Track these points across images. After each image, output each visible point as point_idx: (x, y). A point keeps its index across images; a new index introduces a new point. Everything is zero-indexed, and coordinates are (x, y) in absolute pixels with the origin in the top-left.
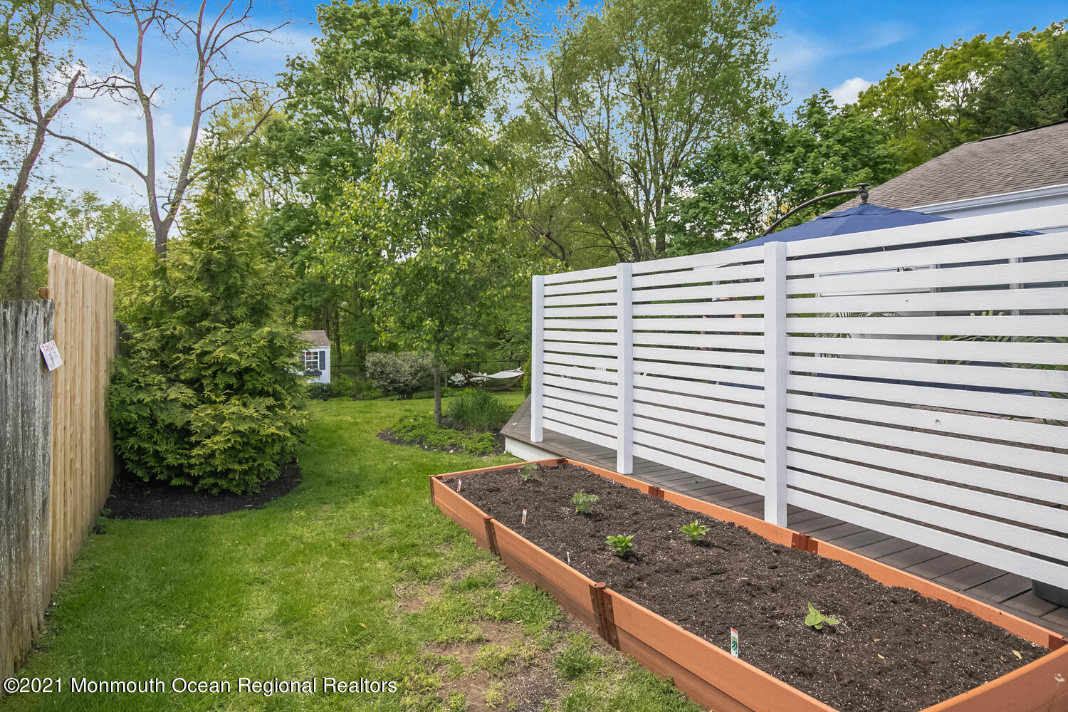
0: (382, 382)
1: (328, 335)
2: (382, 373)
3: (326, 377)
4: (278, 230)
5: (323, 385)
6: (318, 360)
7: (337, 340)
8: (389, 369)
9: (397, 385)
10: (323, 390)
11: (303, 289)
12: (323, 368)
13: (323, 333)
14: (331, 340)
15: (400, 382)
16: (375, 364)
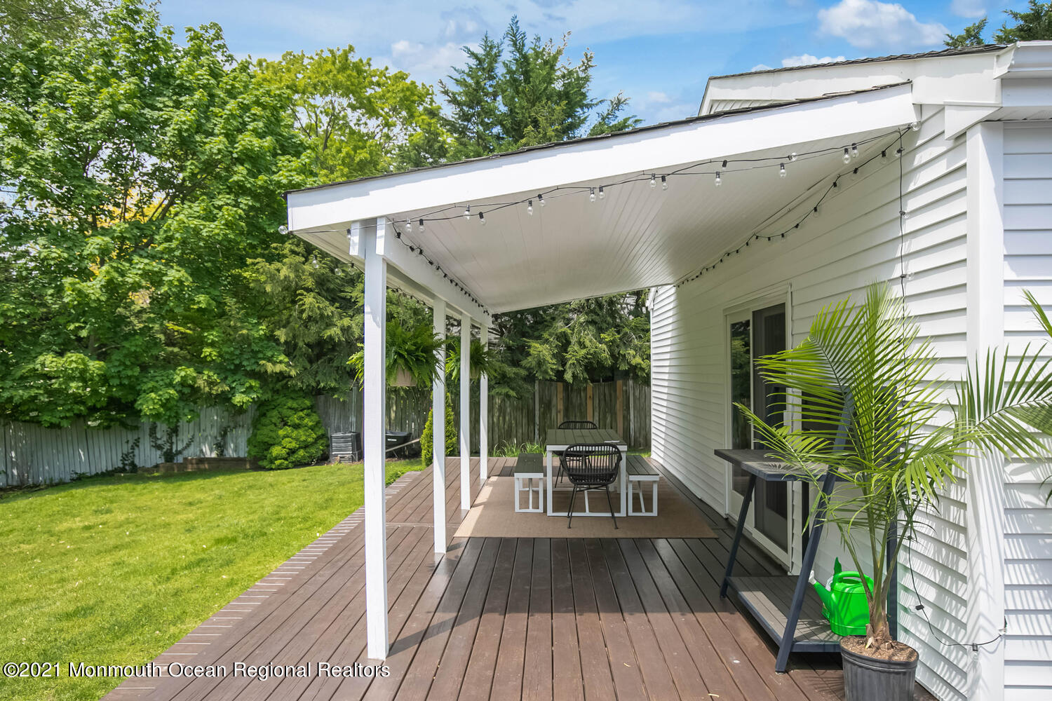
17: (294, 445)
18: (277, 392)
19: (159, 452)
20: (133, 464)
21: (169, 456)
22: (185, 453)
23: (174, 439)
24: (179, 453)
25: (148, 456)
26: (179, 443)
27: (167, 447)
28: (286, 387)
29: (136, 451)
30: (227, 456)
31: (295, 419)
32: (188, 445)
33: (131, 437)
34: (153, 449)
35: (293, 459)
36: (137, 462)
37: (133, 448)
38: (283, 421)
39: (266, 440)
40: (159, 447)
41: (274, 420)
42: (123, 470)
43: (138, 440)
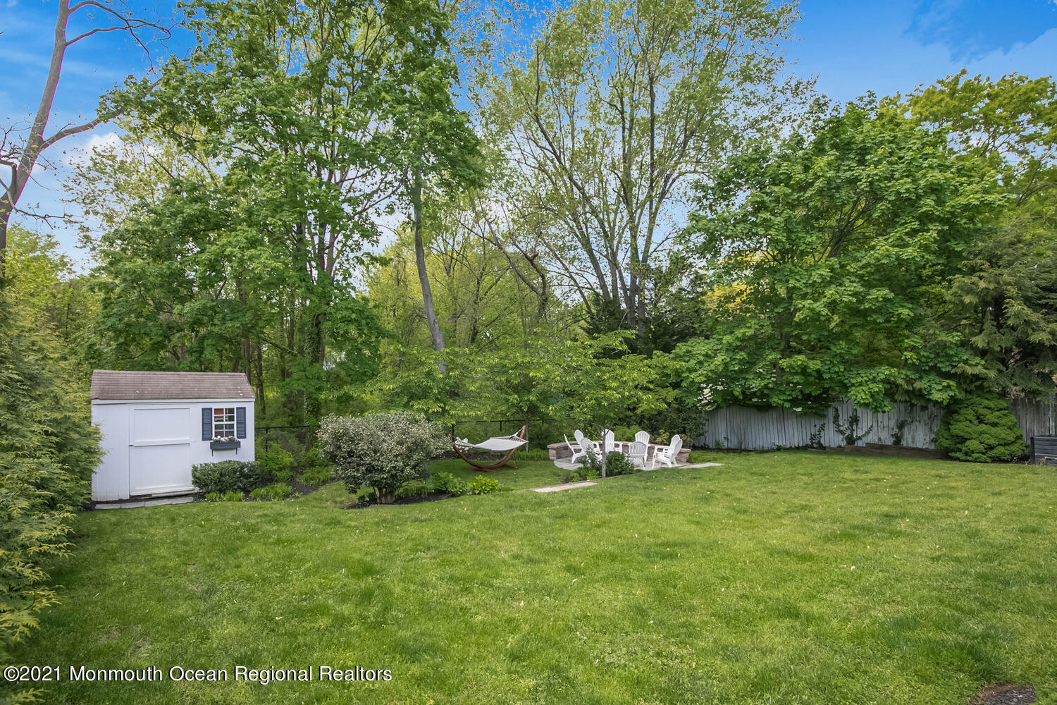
0: (350, 472)
1: (250, 381)
2: (351, 453)
3: (247, 452)
4: (174, 215)
5: (243, 466)
6: (235, 422)
7: (260, 386)
8: (363, 446)
9: (377, 476)
10: (242, 474)
11: (212, 308)
12: (243, 435)
13: (242, 377)
14: (252, 385)
15: (381, 470)
16: (337, 437)
17: (992, 441)
18: (970, 392)
19: (841, 436)
20: (819, 443)
21: (851, 440)
22: (865, 440)
23: (854, 427)
24: (860, 438)
25: (832, 438)
26: (859, 431)
27: (848, 432)
28: (981, 388)
29: (822, 434)
30: (905, 445)
31: (991, 417)
32: (867, 433)
33: (819, 423)
34: (836, 434)
35: (991, 453)
36: (822, 442)
37: (819, 431)
38: (978, 418)
39: (962, 434)
40: (842, 433)
41: (968, 417)
42: (812, 447)
43: (823, 425)
